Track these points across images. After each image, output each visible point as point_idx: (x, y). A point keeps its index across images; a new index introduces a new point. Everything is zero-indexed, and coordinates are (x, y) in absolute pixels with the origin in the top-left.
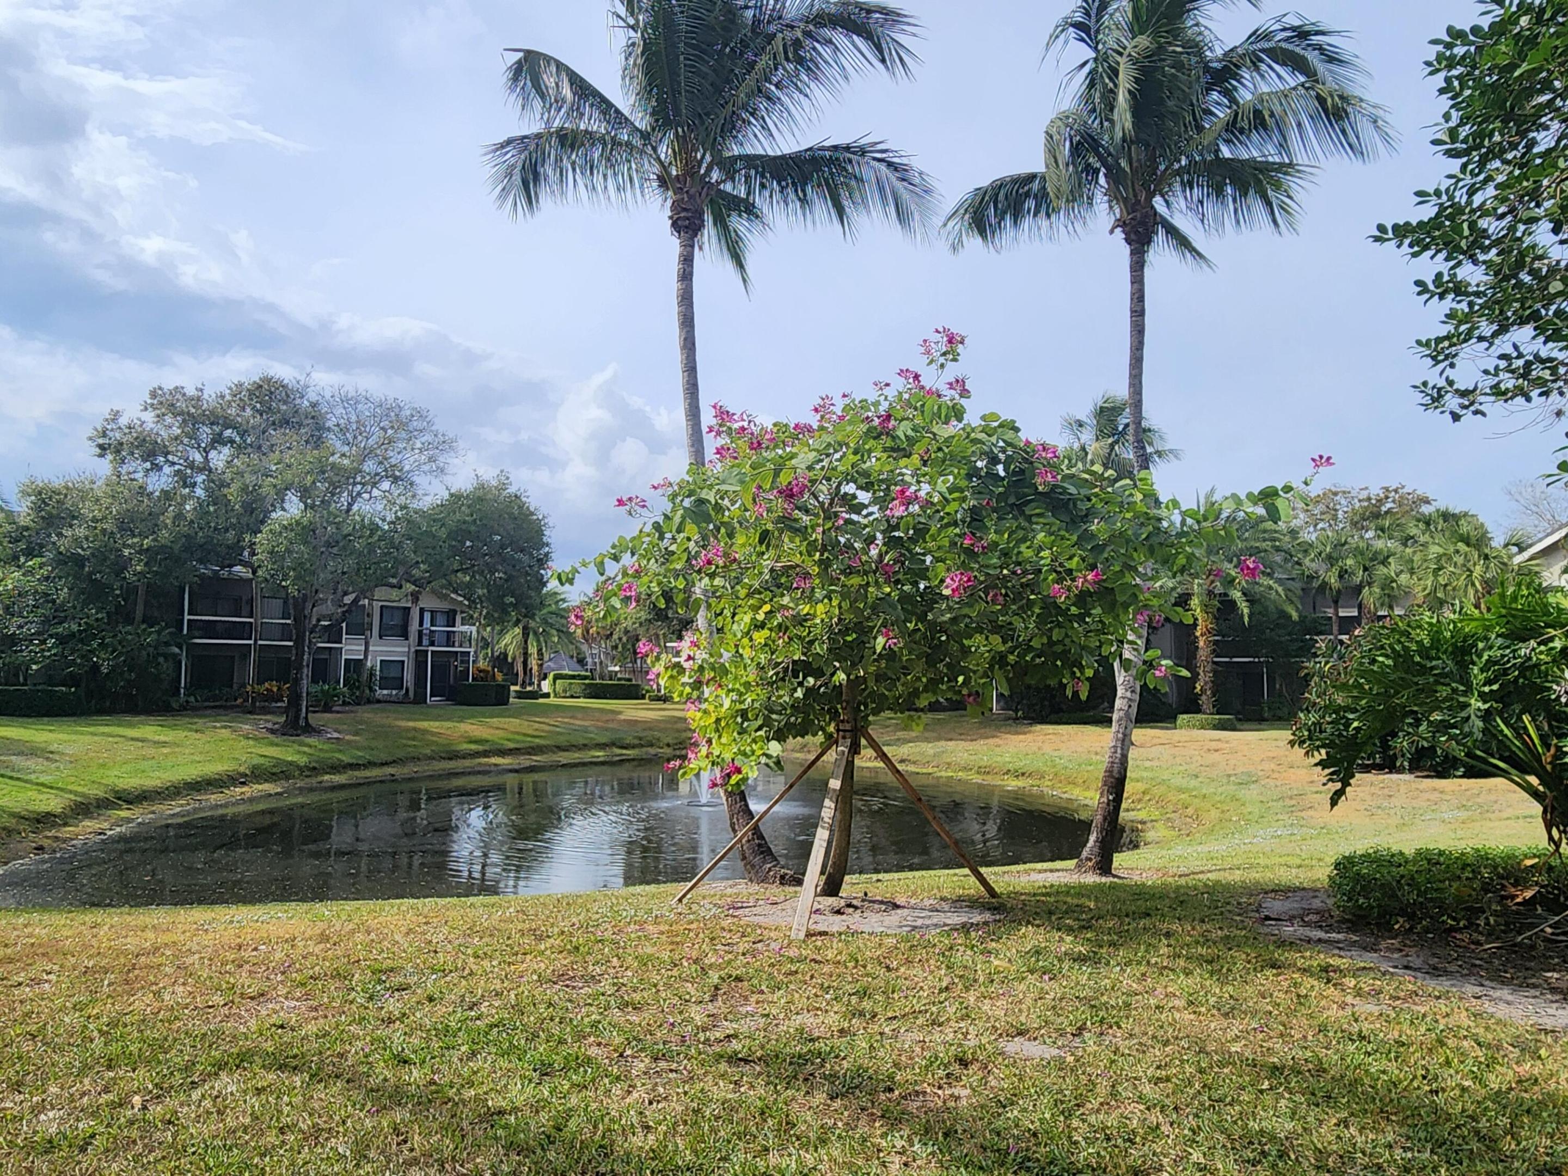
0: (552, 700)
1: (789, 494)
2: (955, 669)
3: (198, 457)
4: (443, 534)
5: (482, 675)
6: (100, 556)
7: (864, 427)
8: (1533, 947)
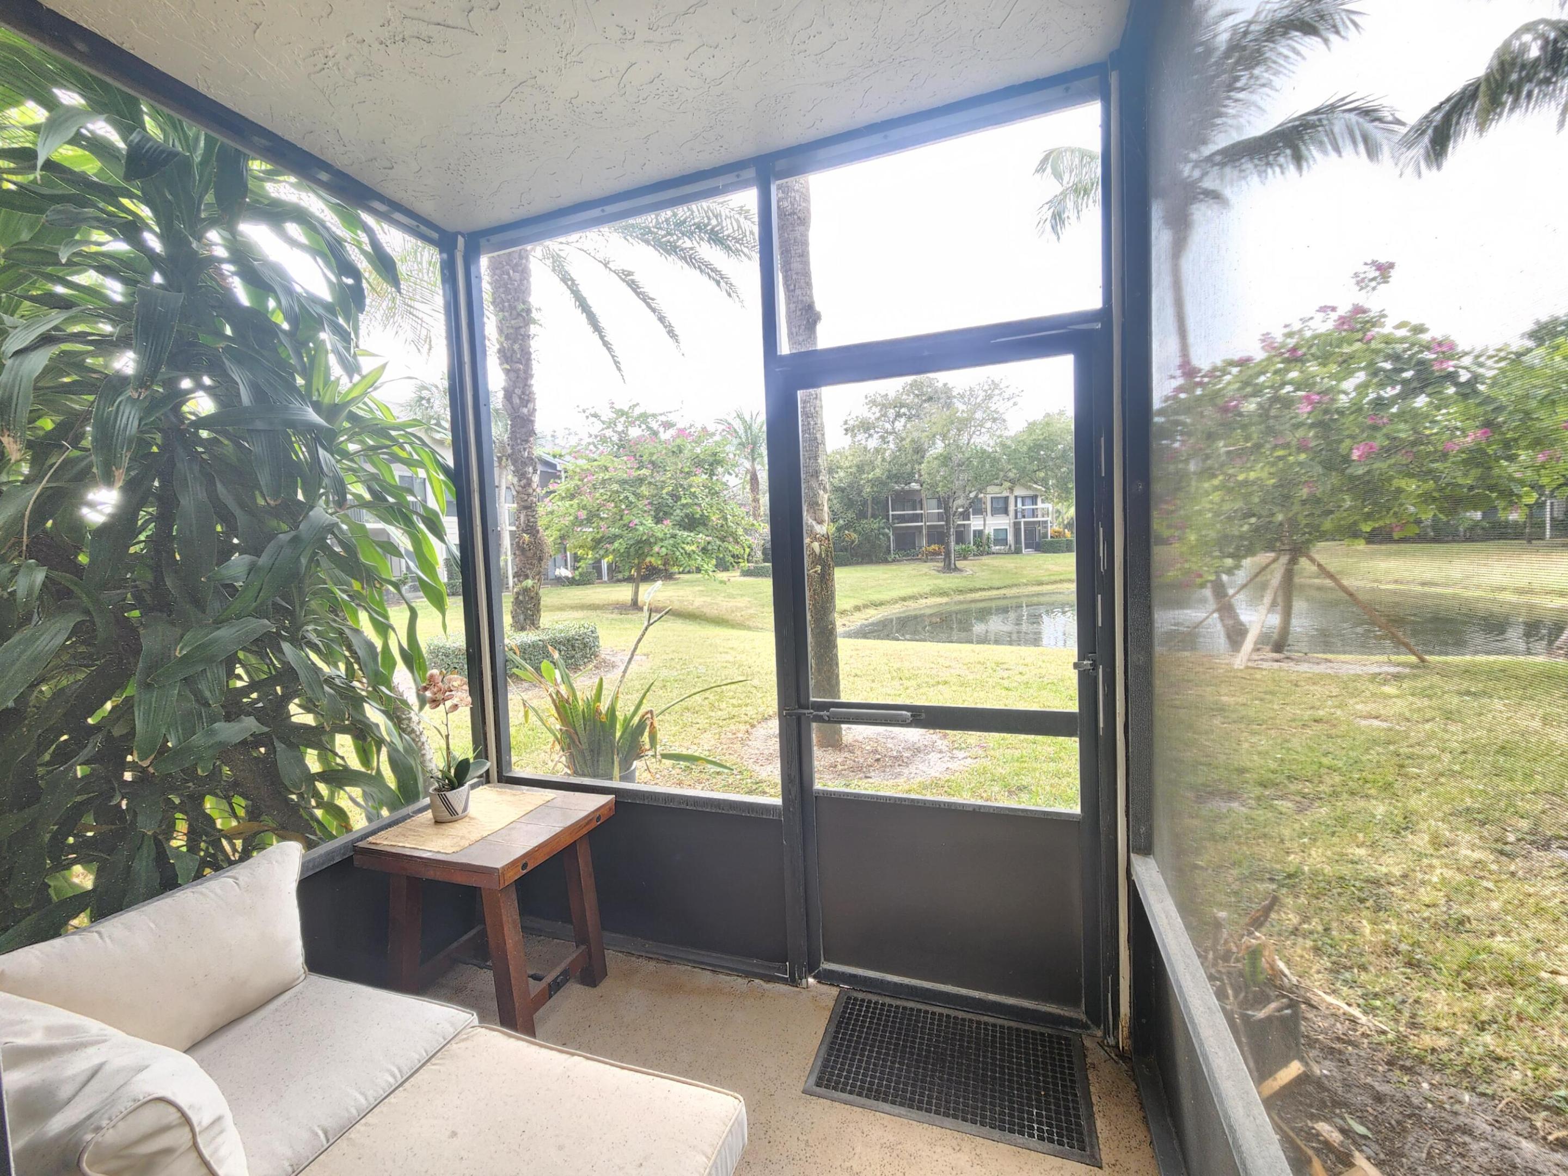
3: (889, 427)
4: (1025, 449)
5: (1057, 535)
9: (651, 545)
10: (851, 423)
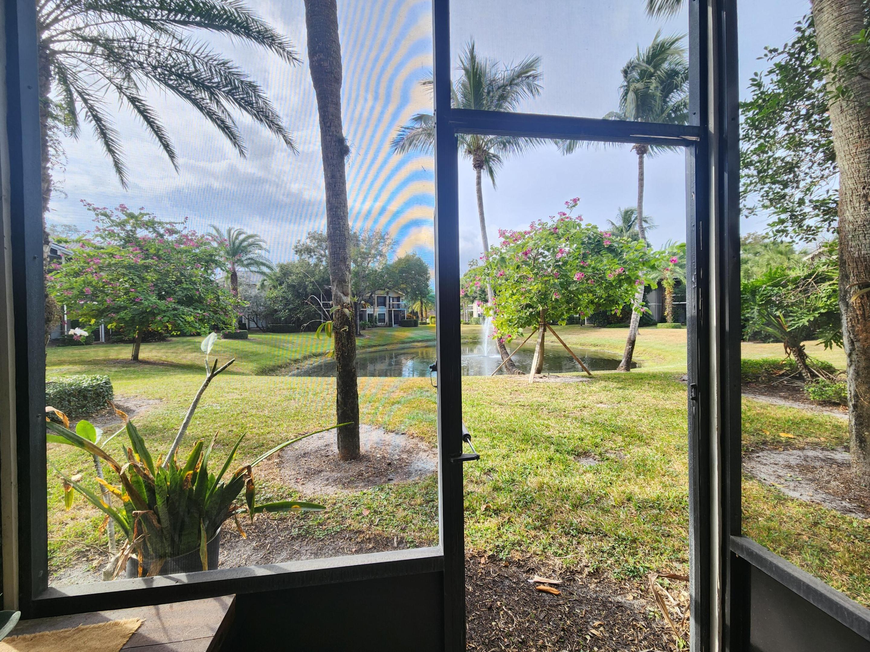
0: (431, 325)
1: (526, 254)
2: (576, 305)
3: (323, 252)
4: (397, 272)
5: (409, 318)
6: (300, 284)
7: (548, 232)
8: (778, 386)
9: (155, 315)
10: (300, 247)
